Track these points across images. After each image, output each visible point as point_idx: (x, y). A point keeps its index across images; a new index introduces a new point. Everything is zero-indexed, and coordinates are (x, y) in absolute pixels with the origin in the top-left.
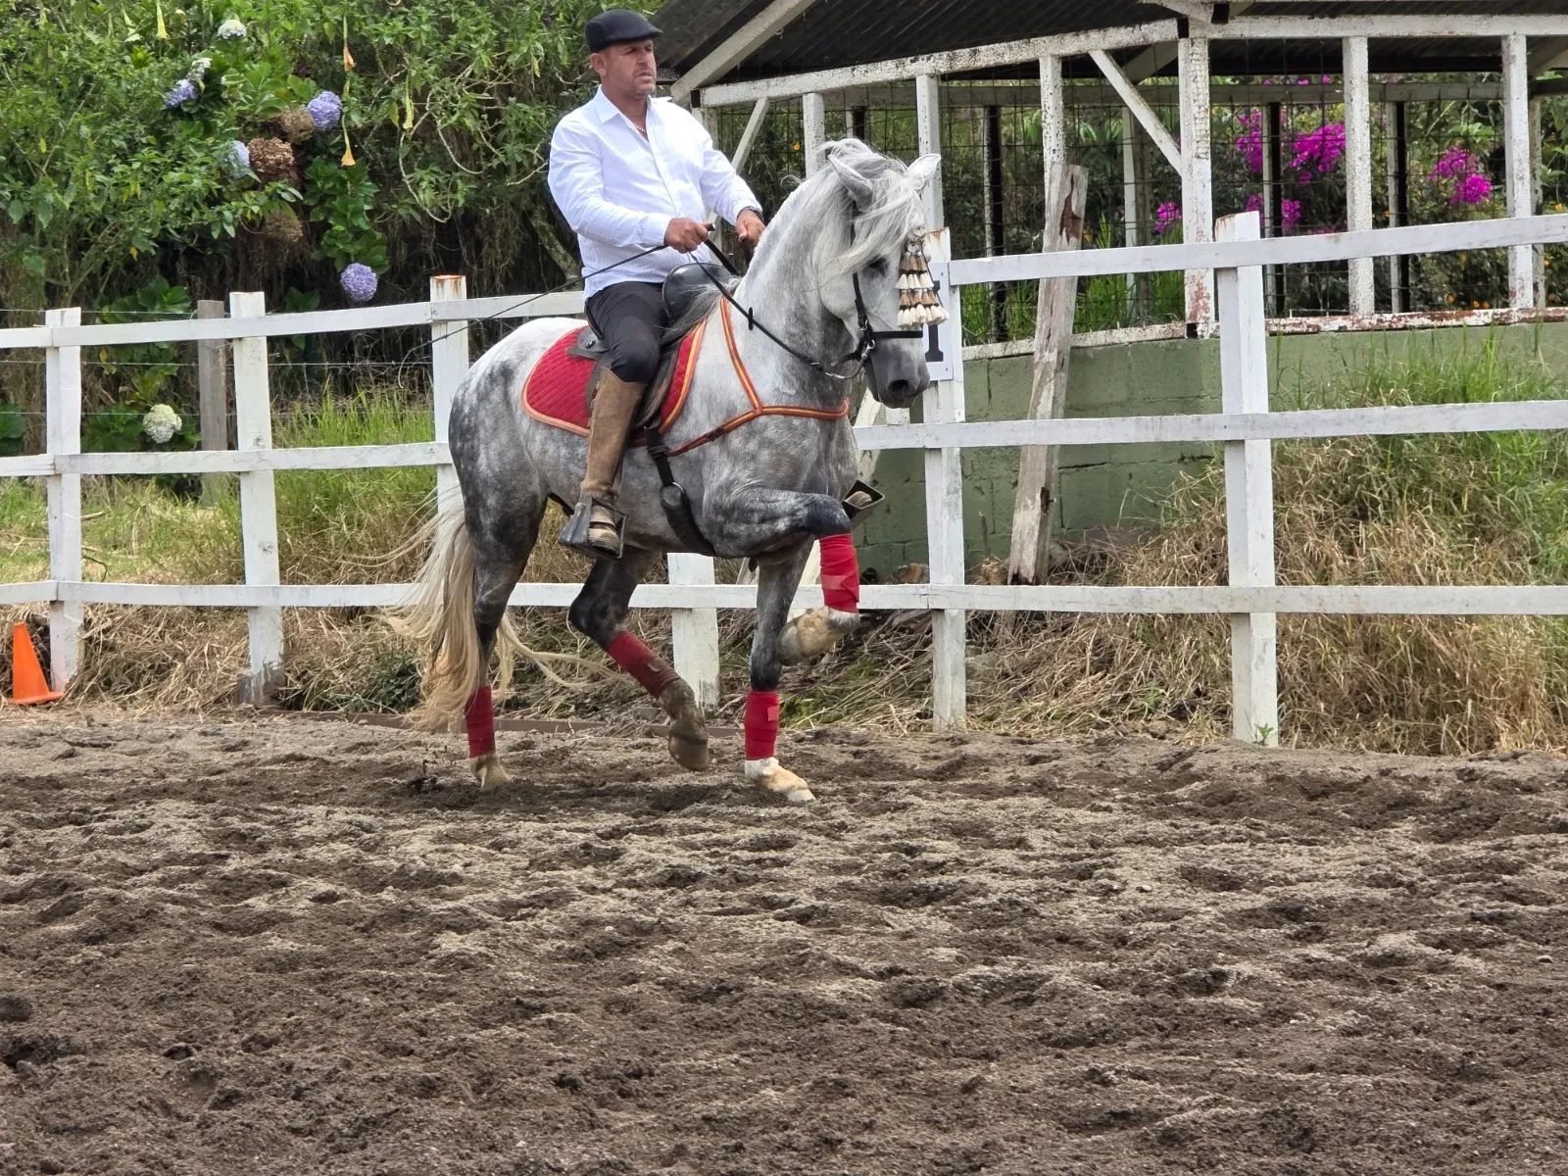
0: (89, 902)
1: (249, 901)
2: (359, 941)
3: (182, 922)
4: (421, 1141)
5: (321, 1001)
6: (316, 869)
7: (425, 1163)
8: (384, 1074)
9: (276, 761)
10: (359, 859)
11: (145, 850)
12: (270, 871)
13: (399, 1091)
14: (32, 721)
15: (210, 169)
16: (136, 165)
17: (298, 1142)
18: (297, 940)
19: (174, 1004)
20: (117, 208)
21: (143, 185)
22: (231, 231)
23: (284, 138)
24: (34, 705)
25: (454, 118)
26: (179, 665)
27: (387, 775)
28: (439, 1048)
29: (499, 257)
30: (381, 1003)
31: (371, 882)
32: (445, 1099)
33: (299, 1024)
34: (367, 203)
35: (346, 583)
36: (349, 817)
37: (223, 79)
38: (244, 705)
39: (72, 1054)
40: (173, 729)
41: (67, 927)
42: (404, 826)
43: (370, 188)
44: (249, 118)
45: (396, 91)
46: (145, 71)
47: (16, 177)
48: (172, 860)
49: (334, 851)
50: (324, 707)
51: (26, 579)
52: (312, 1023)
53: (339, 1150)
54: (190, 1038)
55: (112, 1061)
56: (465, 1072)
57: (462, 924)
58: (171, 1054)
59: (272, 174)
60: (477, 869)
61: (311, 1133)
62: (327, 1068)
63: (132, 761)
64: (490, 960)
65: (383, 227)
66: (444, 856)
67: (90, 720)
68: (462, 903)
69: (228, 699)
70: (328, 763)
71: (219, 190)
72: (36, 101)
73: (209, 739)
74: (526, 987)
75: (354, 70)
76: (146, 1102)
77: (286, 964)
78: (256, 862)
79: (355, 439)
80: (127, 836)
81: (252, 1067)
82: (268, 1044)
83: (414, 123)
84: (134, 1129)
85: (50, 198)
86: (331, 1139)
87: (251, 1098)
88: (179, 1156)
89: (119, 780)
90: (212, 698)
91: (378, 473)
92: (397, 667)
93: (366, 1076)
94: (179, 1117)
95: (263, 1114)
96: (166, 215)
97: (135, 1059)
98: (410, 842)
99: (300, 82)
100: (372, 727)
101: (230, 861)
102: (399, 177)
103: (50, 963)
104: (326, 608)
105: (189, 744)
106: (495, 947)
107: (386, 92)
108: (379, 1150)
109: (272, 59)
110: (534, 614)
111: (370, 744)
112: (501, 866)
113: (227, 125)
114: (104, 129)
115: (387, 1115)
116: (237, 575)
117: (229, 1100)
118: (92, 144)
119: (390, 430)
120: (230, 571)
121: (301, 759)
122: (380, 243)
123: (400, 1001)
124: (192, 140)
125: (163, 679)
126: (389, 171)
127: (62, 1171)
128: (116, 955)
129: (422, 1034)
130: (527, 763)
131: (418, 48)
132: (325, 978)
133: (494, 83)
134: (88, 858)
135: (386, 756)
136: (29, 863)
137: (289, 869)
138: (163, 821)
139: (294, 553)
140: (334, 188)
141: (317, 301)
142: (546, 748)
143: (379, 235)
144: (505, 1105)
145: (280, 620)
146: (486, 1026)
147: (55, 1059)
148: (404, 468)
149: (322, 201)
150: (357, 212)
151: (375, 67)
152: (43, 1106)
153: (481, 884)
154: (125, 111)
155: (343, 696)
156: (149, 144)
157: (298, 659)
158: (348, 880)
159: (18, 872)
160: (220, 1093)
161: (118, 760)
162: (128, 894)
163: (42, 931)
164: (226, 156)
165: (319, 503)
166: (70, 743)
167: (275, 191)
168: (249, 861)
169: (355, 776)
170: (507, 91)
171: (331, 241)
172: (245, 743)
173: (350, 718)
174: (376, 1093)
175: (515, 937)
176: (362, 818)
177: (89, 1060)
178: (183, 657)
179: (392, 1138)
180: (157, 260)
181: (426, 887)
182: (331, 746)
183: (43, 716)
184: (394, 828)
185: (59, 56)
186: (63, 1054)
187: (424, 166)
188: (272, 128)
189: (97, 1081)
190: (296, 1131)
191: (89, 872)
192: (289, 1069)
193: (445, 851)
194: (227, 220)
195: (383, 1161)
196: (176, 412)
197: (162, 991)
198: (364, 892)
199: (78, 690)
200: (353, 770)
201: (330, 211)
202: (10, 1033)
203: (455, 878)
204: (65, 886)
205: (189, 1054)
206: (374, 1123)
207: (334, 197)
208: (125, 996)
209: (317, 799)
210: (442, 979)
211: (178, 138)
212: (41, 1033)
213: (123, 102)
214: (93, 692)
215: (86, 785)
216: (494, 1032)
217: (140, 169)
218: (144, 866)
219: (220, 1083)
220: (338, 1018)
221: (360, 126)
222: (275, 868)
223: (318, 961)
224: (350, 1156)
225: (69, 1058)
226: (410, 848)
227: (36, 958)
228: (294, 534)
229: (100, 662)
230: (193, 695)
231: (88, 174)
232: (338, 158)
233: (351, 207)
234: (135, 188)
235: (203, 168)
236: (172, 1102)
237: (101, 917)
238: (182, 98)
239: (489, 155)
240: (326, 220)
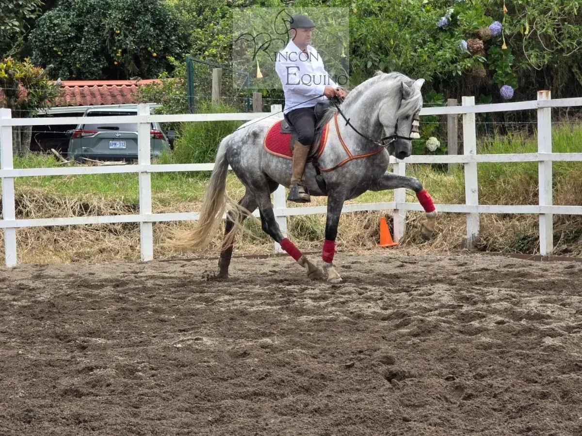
0: (413, 321)
1: (472, 323)
2: (513, 339)
3: (448, 330)
4: (543, 415)
5: (501, 361)
6: (495, 312)
7: (545, 424)
8: (527, 390)
9: (478, 270)
10: (512, 308)
11: (432, 302)
12: (479, 312)
13: (533, 396)
14: (387, 253)
15: (452, 50)
16: (426, 49)
17: (496, 413)
18: (491, 338)
19: (447, 360)
20: (418, 65)
21: (428, 56)
22: (460, 73)
23: (480, 38)
24: (387, 247)
25: (544, 30)
26: (441, 234)
27: (519, 276)
28: (547, 381)
29: (560, 83)
30: (523, 363)
31: (518, 317)
32: (550, 400)
33: (493, 370)
34: (510, 63)
35: (503, 204)
36: (507, 292)
37: (458, 17)
38: (464, 249)
39: (411, 377)
40: (439, 257)
41: (406, 330)
42: (527, 296)
43: (512, 57)
44: (467, 31)
45: (522, 21)
46: (430, 14)
47: (382, 53)
48: (442, 306)
49: (502, 305)
50: (494, 251)
51: (385, 201)
52: (499, 369)
53: (511, 418)
54: (454, 373)
55: (427, 381)
56: (557, 390)
57: (553, 334)
58: (447, 379)
59: (475, 52)
60: (556, 313)
61: (501, 411)
62: (506, 387)
63: (424, 269)
64: (564, 348)
65: (516, 72)
66: (544, 308)
67: (408, 253)
68: (553, 326)
69: (458, 247)
70: (497, 272)
71: (456, 58)
72: (390, 25)
73: (452, 262)
74: (579, 359)
75: (507, 13)
76: (439, 396)
77: (487, 347)
78: (473, 308)
79: (507, 151)
80: (425, 297)
81: (477, 385)
82: (483, 376)
83: (529, 32)
84: (436, 407)
85: (394, 61)
86: (508, 413)
87: (477, 396)
88: (453, 417)
89: (420, 276)
90: (453, 246)
91: (515, 164)
92: (522, 236)
93: (520, 390)
94: (451, 403)
95: (483, 403)
96: (436, 67)
97: (434, 380)
98: (530, 303)
99: (487, 18)
100: (512, 258)
101: (464, 307)
102: (523, 53)
103: (401, 343)
104: (495, 214)
105: (445, 263)
106: (566, 343)
107: (519, 21)
108: (527, 418)
109: (477, 9)
110: (574, 217)
111: (512, 265)
112: (566, 312)
113: (459, 34)
114: (415, 35)
115: (530, 405)
116: (463, 201)
117: (469, 397)
118: (409, 41)
119: (519, 148)
120: (459, 199)
121: (487, 270)
122: (515, 77)
123: (531, 363)
124: (446, 39)
125: (434, 239)
126: (519, 51)
127: (410, 421)
128: (424, 341)
129: (540, 375)
130: (572, 274)
131: (531, 5)
132: (502, 352)
133: (560, 18)
134: (411, 305)
135: (519, 269)
136: (390, 306)
137: (486, 311)
138: (438, 292)
139: (484, 193)
140: (498, 57)
141: (491, 99)
142: (579, 268)
143: (515, 75)
144: (574, 403)
145: (478, 218)
146: (564, 373)
147: (405, 379)
148: (526, 162)
149: (493, 62)
150: (507, 66)
151: (514, 12)
152: (402, 396)
153: (559, 319)
154: (421, 29)
155: (501, 247)
156: (430, 41)
157: (485, 232)
158: (507, 316)
159: (386, 309)
160: (466, 394)
161: (420, 269)
162: (428, 319)
163: (396, 332)
164: (459, 45)
165: (493, 175)
166: (402, 262)
167: (476, 58)
168: (470, 308)
169: (507, 277)
170: (565, 20)
171: (497, 77)
172: (466, 263)
173: (504, 255)
174: (524, 397)
175: (573, 340)
176: (512, 293)
177: (417, 380)
178: (442, 231)
179: (532, 414)
180: (432, 84)
181: (537, 320)
182: (498, 265)
183: (391, 251)
184: (524, 297)
185: (399, 9)
186: (407, 377)
187: (532, 49)
188: (476, 35)
189: (421, 388)
190: (495, 410)
191: (412, 310)
192: (491, 386)
193: (544, 306)
194: (458, 69)
195: (529, 422)
196: (438, 140)
197: (442, 355)
198: (514, 321)
199: (404, 242)
200: (506, 274)
201: (496, 66)
202: (388, 369)
203: (549, 317)
204: (404, 315)
205: (454, 379)
206: (525, 408)
207: (498, 61)
208: (429, 356)
209: (494, 285)
210: (547, 355)
211: (441, 39)
212: (399, 369)
213: (421, 25)
214: (409, 243)
215: (408, 277)
216: (568, 375)
217: (428, 50)
218: (432, 308)
219: (466, 390)
220: (508, 367)
221: (509, 34)
222: (481, 311)
223: (499, 346)
224: (516, 420)
225: (410, 379)
226: (530, 305)
227: (395, 341)
228: (484, 186)
229: (412, 232)
230: (446, 245)
231: (408, 52)
232: (500, 46)
233: (504, 64)
234: (425, 57)
235: (450, 50)
236: (448, 397)
237: (418, 327)
238: (443, 24)
239: (557, 45)
240: (495, 69)
